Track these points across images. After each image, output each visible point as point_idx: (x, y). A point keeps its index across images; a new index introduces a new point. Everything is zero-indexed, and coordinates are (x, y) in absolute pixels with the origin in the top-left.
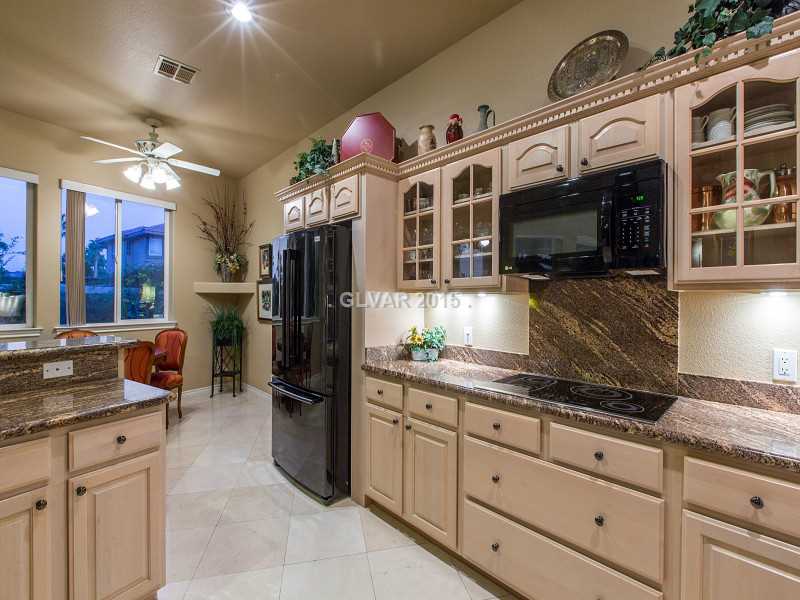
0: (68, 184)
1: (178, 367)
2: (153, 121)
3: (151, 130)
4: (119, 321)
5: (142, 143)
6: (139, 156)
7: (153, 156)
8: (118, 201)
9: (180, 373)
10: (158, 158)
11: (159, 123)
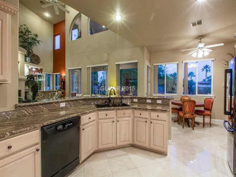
0: (184, 62)
1: (210, 110)
2: (200, 38)
3: (199, 40)
4: (197, 95)
5: (196, 46)
6: (197, 49)
7: (200, 48)
8: (197, 62)
9: (211, 112)
10: (201, 48)
11: (201, 37)
